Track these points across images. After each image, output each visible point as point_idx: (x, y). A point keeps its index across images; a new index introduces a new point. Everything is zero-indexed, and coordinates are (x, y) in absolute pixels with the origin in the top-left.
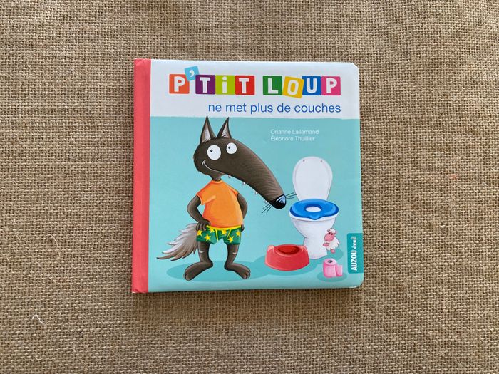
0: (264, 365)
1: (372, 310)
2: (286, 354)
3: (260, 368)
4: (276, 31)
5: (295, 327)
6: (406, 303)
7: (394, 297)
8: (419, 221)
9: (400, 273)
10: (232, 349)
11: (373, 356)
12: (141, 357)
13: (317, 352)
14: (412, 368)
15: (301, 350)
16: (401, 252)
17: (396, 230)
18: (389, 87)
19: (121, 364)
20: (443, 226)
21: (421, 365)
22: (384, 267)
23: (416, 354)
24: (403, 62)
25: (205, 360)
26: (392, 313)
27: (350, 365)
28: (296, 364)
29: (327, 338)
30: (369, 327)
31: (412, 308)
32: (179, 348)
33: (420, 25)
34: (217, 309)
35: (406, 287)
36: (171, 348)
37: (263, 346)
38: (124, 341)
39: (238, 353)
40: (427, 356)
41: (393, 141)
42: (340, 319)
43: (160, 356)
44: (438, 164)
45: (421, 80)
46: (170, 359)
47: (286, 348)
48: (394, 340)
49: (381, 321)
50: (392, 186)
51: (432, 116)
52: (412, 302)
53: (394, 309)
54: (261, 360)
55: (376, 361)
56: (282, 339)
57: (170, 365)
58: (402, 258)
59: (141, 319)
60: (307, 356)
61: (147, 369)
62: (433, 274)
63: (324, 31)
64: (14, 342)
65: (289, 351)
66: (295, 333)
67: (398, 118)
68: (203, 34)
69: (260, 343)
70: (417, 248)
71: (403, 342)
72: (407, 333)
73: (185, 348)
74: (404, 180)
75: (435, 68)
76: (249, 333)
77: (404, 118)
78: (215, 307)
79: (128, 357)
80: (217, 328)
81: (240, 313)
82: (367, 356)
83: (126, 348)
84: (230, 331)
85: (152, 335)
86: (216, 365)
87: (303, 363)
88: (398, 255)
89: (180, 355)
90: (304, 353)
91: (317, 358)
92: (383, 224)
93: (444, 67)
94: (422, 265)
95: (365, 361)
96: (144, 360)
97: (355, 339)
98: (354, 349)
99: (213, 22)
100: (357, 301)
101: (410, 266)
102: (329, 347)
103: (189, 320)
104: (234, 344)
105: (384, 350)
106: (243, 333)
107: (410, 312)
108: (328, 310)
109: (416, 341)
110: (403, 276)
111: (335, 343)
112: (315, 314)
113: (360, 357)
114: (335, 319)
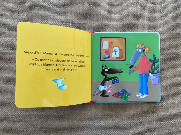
0: (124, 131)
1: (158, 115)
3: (122, 131)
5: (134, 119)
6: (169, 113)
7: (165, 111)
8: (174, 88)
11: (158, 129)
13: (140, 127)
14: (170, 133)
15: (135, 126)
16: (168, 97)
17: (167, 90)
18: (166, 44)
19: (80, 128)
21: (173, 132)
22: (162, 102)
23: (171, 129)
24: (171, 37)
25: (106, 128)
27: (150, 131)
28: (134, 130)
29: (143, 123)
30: (157, 120)
33: (177, 24)
35: (169, 108)
36: (95, 124)
37: (124, 125)
38: (81, 122)
39: (116, 127)
40: (175, 130)
41: (167, 62)
42: (148, 117)
43: (92, 127)
45: (177, 42)
46: (95, 128)
48: (165, 124)
49: (161, 119)
50: (166, 76)
51: (180, 54)
52: (171, 113)
53: (165, 115)
54: (123, 129)
55: (159, 131)
56: (129, 123)
58: (169, 99)
59: (87, 115)
60: (137, 128)
61: (88, 130)
62: (178, 104)
63: (145, 26)
64: (48, 121)
65: (131, 127)
66: (133, 121)
67: (168, 55)
68: (106, 27)
69: (122, 124)
70: (173, 96)
71: (167, 125)
72: (169, 122)
73: (99, 124)
74: (170, 74)
76: (119, 121)
77: (170, 55)
78: (109, 113)
79: (82, 127)
80: (110, 119)
81: (117, 114)
82: (156, 129)
83: (82, 124)
84: (113, 120)
85: (90, 120)
86: (109, 130)
87: (135, 131)
88: (167, 98)
89: (98, 127)
91: (140, 129)
92: (162, 88)
94: (174, 101)
96: (87, 128)
97: (152, 124)
98: (152, 127)
99: (110, 23)
100: (153, 112)
101: (170, 102)
102: (144, 126)
103: (101, 116)
104: (115, 124)
105: (161, 127)
106: (117, 121)
107: (170, 116)
108: (144, 114)
109: (172, 125)
110: (168, 105)
111: (146, 125)
112: (140, 115)
113: (154, 129)
114: (146, 117)
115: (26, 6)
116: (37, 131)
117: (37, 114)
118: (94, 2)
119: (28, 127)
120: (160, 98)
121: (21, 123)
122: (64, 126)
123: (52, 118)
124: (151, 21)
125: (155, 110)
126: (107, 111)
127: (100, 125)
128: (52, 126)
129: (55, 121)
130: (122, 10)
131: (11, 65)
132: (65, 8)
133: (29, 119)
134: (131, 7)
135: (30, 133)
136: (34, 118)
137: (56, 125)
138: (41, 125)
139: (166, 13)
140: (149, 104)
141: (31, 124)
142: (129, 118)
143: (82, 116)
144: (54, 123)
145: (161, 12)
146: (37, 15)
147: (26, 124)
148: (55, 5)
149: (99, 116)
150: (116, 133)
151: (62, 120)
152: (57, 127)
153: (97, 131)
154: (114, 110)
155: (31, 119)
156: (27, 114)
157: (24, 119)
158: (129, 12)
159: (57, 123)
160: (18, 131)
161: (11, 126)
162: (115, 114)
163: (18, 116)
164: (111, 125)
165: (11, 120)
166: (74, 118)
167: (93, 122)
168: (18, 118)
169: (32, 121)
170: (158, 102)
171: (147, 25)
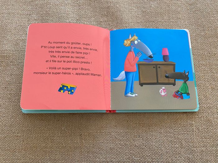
0: (155, 151)
1: (198, 129)
2: (163, 147)
3: (153, 152)
4: (154, 23)
5: (167, 135)
6: (212, 126)
7: (207, 124)
8: (215, 93)
9: (209, 114)
11: (200, 149)
12: (105, 146)
13: (176, 146)
15: (170, 145)
16: (208, 105)
17: (206, 97)
18: (198, 43)
19: (97, 148)
22: (202, 111)
24: (202, 34)
25: (131, 148)
26: (207, 131)
27: (191, 152)
28: (168, 151)
29: (180, 140)
30: (198, 137)
31: (215, 129)
33: (208, 20)
34: (135, 127)
35: (212, 120)
36: (117, 143)
37: (154, 143)
38: (98, 139)
39: (144, 146)
41: (201, 62)
43: (112, 146)
45: (210, 40)
46: (116, 147)
47: (163, 144)
48: (209, 142)
49: (203, 134)
50: (202, 79)
51: (216, 53)
52: (215, 126)
53: (207, 129)
54: (154, 149)
55: (202, 151)
56: (162, 140)
57: (116, 150)
58: (209, 108)
59: (105, 130)
61: (107, 151)
63: (171, 23)
64: (55, 138)
65: (165, 145)
66: (167, 138)
67: (202, 54)
69: (153, 142)
70: (215, 104)
71: (213, 143)
72: (214, 139)
74: (207, 77)
75: (216, 36)
76: (148, 137)
79: (100, 146)
80: (135, 135)
81: (144, 129)
82: (198, 149)
83: (99, 142)
84: (140, 136)
85: (109, 137)
86: (135, 150)
87: (171, 151)
88: (207, 106)
89: (120, 146)
90: (171, 146)
91: (176, 149)
92: (200, 94)
95: (197, 151)
96: (106, 147)
97: (192, 141)
98: (192, 146)
99: (130, 21)
100: (192, 125)
101: (212, 111)
102: (182, 144)
103: (124, 131)
104: (142, 142)
105: (205, 146)
106: (146, 137)
107: (215, 130)
108: (180, 128)
110: (210, 115)
111: (184, 143)
112: (175, 130)
113: (195, 149)
114: (183, 133)
116: (39, 153)
117: (40, 128)
119: (27, 146)
120: (198, 106)
121: (18, 141)
122: (75, 145)
123: (59, 134)
124: (178, 18)
125: (194, 122)
126: (131, 124)
127: (123, 144)
128: (59, 146)
129: (63, 138)
130: (144, 8)
132: (80, 6)
133: (29, 136)
134: (153, 4)
135: (30, 155)
136: (35, 134)
137: (65, 143)
138: (45, 144)
139: (194, 10)
141: (32, 142)
142: (161, 133)
143: (99, 131)
144: (63, 140)
145: (188, 8)
147: (25, 142)
149: (121, 131)
150: (144, 154)
151: (72, 137)
152: (65, 146)
153: (119, 152)
154: (140, 122)
155: (31, 136)
156: (28, 128)
157: (23, 135)
158: (152, 9)
159: (65, 140)
160: (14, 152)
161: (5, 145)
162: (142, 129)
163: (15, 131)
164: (138, 144)
165: (6, 136)
166: (88, 134)
167: (114, 139)
168: (15, 135)
169: (34, 138)
170: (196, 111)
171: (173, 22)
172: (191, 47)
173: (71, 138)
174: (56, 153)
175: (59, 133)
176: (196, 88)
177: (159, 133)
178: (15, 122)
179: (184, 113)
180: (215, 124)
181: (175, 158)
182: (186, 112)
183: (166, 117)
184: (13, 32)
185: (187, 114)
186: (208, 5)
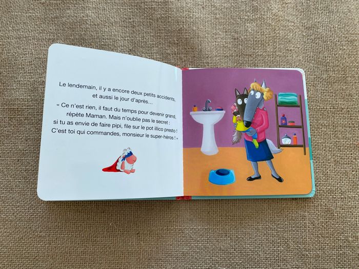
0: (249, 257)
1: (313, 223)
3: (246, 258)
4: (250, 58)
5: (267, 233)
6: (334, 219)
7: (326, 216)
8: (339, 169)
9: (329, 201)
10: (229, 246)
11: (315, 252)
12: (175, 250)
13: (280, 249)
15: (271, 248)
16: (329, 188)
17: (326, 175)
18: (317, 90)
19: (162, 254)
20: (354, 173)
21: (345, 259)
22: (319, 197)
23: (341, 252)
24: (324, 76)
25: (213, 253)
26: (326, 226)
27: (301, 258)
28: (268, 256)
29: (286, 241)
30: (312, 235)
31: (338, 223)
32: (197, 244)
33: (334, 55)
34: (219, 221)
35: (333, 210)
36: (193, 245)
37: (248, 245)
38: (164, 240)
39: (232, 249)
40: (349, 254)
41: (321, 122)
42: (294, 229)
44: (348, 135)
45: (336, 86)
46: (192, 251)
47: (261, 246)
48: (328, 243)
49: (319, 231)
50: (322, 148)
51: (343, 107)
52: (338, 219)
53: (326, 223)
54: (247, 253)
55: (317, 256)
56: (259, 241)
57: (192, 255)
58: (331, 192)
59: (174, 226)
60: (274, 251)
61: (178, 257)
62: (349, 202)
63: (278, 59)
64: (98, 239)
65: (263, 248)
66: (267, 237)
67: (323, 108)
68: (209, 60)
69: (246, 243)
70: (339, 185)
72: (335, 239)
74: (328, 145)
75: (344, 80)
76: (239, 236)
77: (327, 108)
79: (167, 250)
80: (220, 233)
81: (234, 223)
82: (311, 252)
83: (165, 244)
84: (227, 235)
85: (181, 236)
86: (219, 256)
87: (272, 256)
88: (327, 190)
89: (198, 249)
91: (281, 253)
92: (317, 171)
93: (349, 79)
94: (342, 196)
95: (310, 255)
96: (176, 252)
97: (304, 242)
98: (303, 248)
99: (214, 53)
100: (303, 218)
101: (335, 196)
102: (288, 246)
103: (203, 227)
104: (230, 243)
105: (322, 249)
106: (235, 236)
107: (337, 226)
108: (286, 223)
109: (341, 244)
110: (331, 203)
111: (291, 244)
112: (278, 225)
113: (307, 253)
114: (291, 229)
115: (64, 24)
116: (74, 261)
117: (76, 224)
118: (186, 18)
119: (56, 251)
120: (314, 189)
121: (41, 243)
122: (130, 250)
123: (105, 233)
124: (288, 50)
125: (307, 214)
126: (215, 216)
127: (202, 246)
128: (105, 250)
129: (111, 238)
130: (236, 32)
131: (29, 129)
132: (134, 27)
133: (58, 236)
134: (251, 27)
135: (60, 265)
136: (69, 233)
137: (114, 246)
138: (83, 249)
139: (313, 37)
140: (294, 202)
141: (63, 245)
142: (258, 229)
143: (165, 228)
144: (110, 242)
145: (304, 34)
146: (83, 39)
147: (53, 244)
148: (116, 22)
149: (199, 227)
150: (233, 261)
151: (125, 236)
152: (115, 251)
153: (195, 259)
154: (228, 214)
155: (62, 235)
156: (56, 224)
157: (50, 235)
158: (248, 34)
159: (114, 242)
160: (36, 260)
161: (22, 249)
162: (230, 223)
163: (36, 229)
164: (224, 246)
165: (23, 237)
166: (149, 232)
167: (188, 240)
168: (36, 234)
169: (66, 239)
170: (311, 196)
171: (280, 56)
172: (306, 98)
173: (123, 238)
174: (100, 262)
175: (105, 231)
176: (312, 161)
177: (256, 229)
178: (35, 214)
179: (293, 199)
180: (338, 215)
181: (278, 266)
182: (296, 199)
183: (265, 206)
184: (27, 69)
185: (297, 201)
186: (335, 31)
